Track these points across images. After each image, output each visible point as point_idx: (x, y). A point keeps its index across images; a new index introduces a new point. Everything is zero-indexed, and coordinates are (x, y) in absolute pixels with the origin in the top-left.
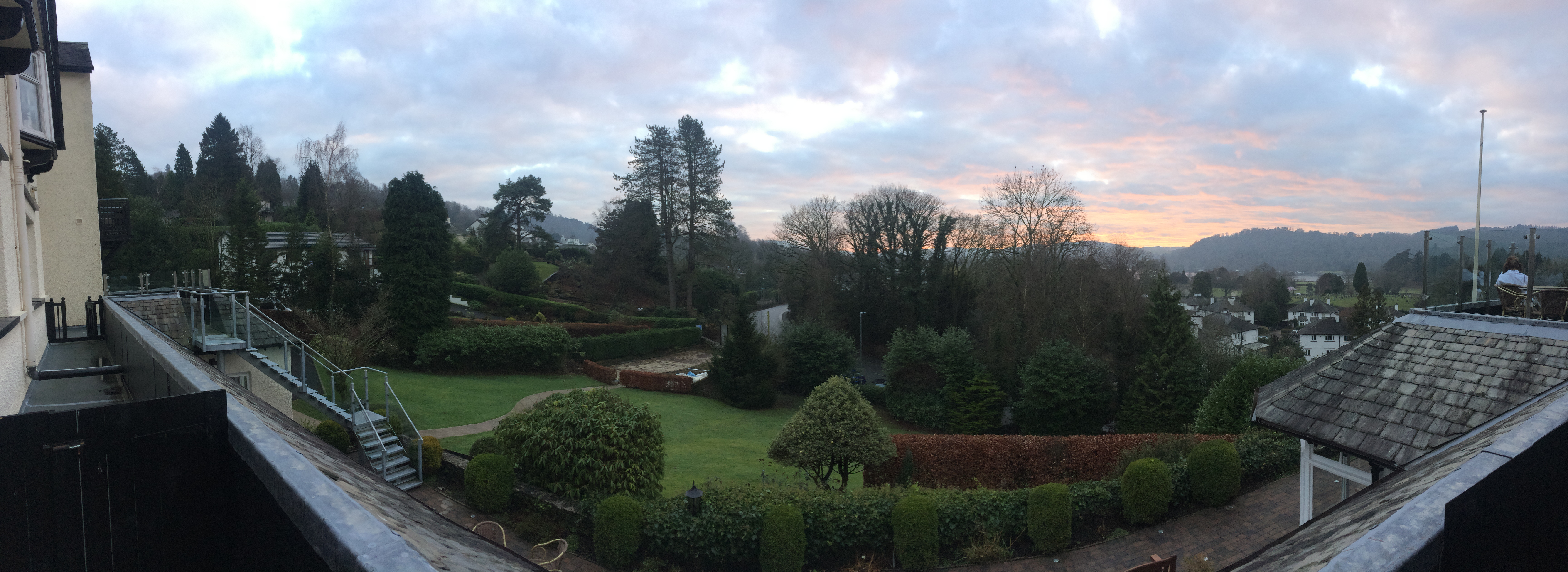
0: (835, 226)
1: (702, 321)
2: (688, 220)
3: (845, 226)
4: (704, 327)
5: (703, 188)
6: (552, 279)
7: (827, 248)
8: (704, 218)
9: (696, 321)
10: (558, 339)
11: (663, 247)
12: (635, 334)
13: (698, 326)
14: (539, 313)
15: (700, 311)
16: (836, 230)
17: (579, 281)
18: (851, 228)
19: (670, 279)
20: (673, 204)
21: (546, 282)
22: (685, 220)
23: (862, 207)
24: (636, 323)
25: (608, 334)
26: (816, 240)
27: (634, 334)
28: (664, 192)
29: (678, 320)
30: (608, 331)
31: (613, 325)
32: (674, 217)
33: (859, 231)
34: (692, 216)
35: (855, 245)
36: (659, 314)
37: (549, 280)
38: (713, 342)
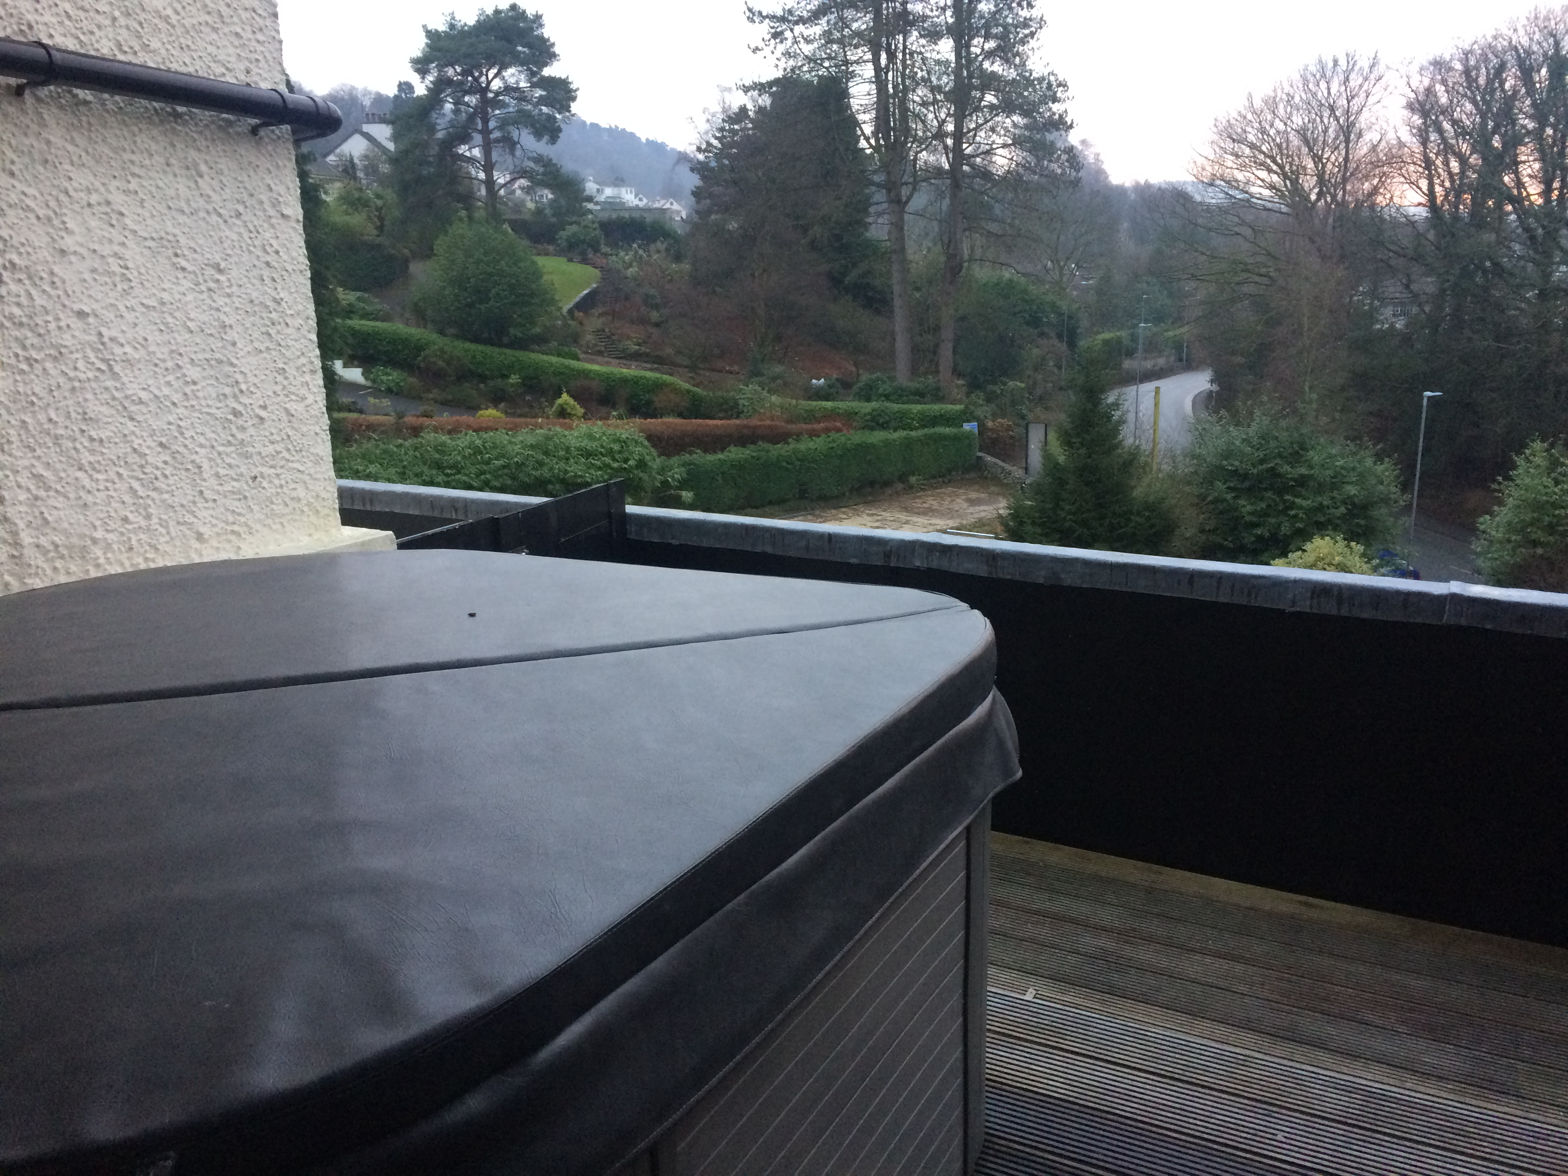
0: (1371, 137)
1: (979, 412)
2: (947, 135)
3: (1406, 136)
4: (982, 427)
5: (991, 44)
6: (586, 304)
7: (1343, 204)
8: (993, 130)
9: (963, 412)
10: (626, 461)
11: (879, 214)
12: (811, 445)
13: (967, 427)
14: (565, 396)
15: (974, 386)
16: (1374, 148)
17: (656, 307)
18: (1424, 142)
19: (897, 302)
20: (906, 90)
21: (570, 311)
22: (940, 135)
23: (1467, 72)
24: (811, 416)
25: (744, 445)
26: (1309, 182)
27: (807, 445)
28: (884, 56)
29: (916, 408)
30: (745, 439)
31: (754, 422)
32: (908, 129)
33: (1447, 149)
34: (959, 126)
35: (1431, 194)
36: (866, 395)
37: (579, 306)
38: (1007, 467)
